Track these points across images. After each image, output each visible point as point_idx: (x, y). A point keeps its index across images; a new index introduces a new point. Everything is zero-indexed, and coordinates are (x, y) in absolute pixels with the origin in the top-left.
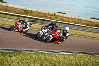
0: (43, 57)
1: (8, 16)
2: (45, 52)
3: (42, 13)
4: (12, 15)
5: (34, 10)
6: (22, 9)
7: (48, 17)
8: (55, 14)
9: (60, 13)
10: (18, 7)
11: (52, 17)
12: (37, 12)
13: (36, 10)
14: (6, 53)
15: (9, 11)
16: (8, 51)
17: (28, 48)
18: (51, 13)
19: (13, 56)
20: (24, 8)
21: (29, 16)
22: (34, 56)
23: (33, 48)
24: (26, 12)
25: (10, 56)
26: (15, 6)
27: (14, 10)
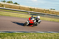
0: (42, 35)
1: (20, 12)
2: (43, 33)
3: (40, 10)
4: (23, 11)
5: (35, 8)
6: (28, 8)
7: (44, 12)
8: (48, 10)
9: (51, 9)
10: (26, 7)
11: (46, 12)
12: (37, 9)
13: (37, 8)
14: (20, 33)
15: (21, 9)
16: (21, 32)
17: (33, 30)
18: (46, 10)
19: (24, 35)
20: (30, 7)
21: (33, 12)
22: (36, 35)
23: (36, 30)
24: (31, 9)
25: (22, 35)
26: (24, 6)
27: (24, 8)
